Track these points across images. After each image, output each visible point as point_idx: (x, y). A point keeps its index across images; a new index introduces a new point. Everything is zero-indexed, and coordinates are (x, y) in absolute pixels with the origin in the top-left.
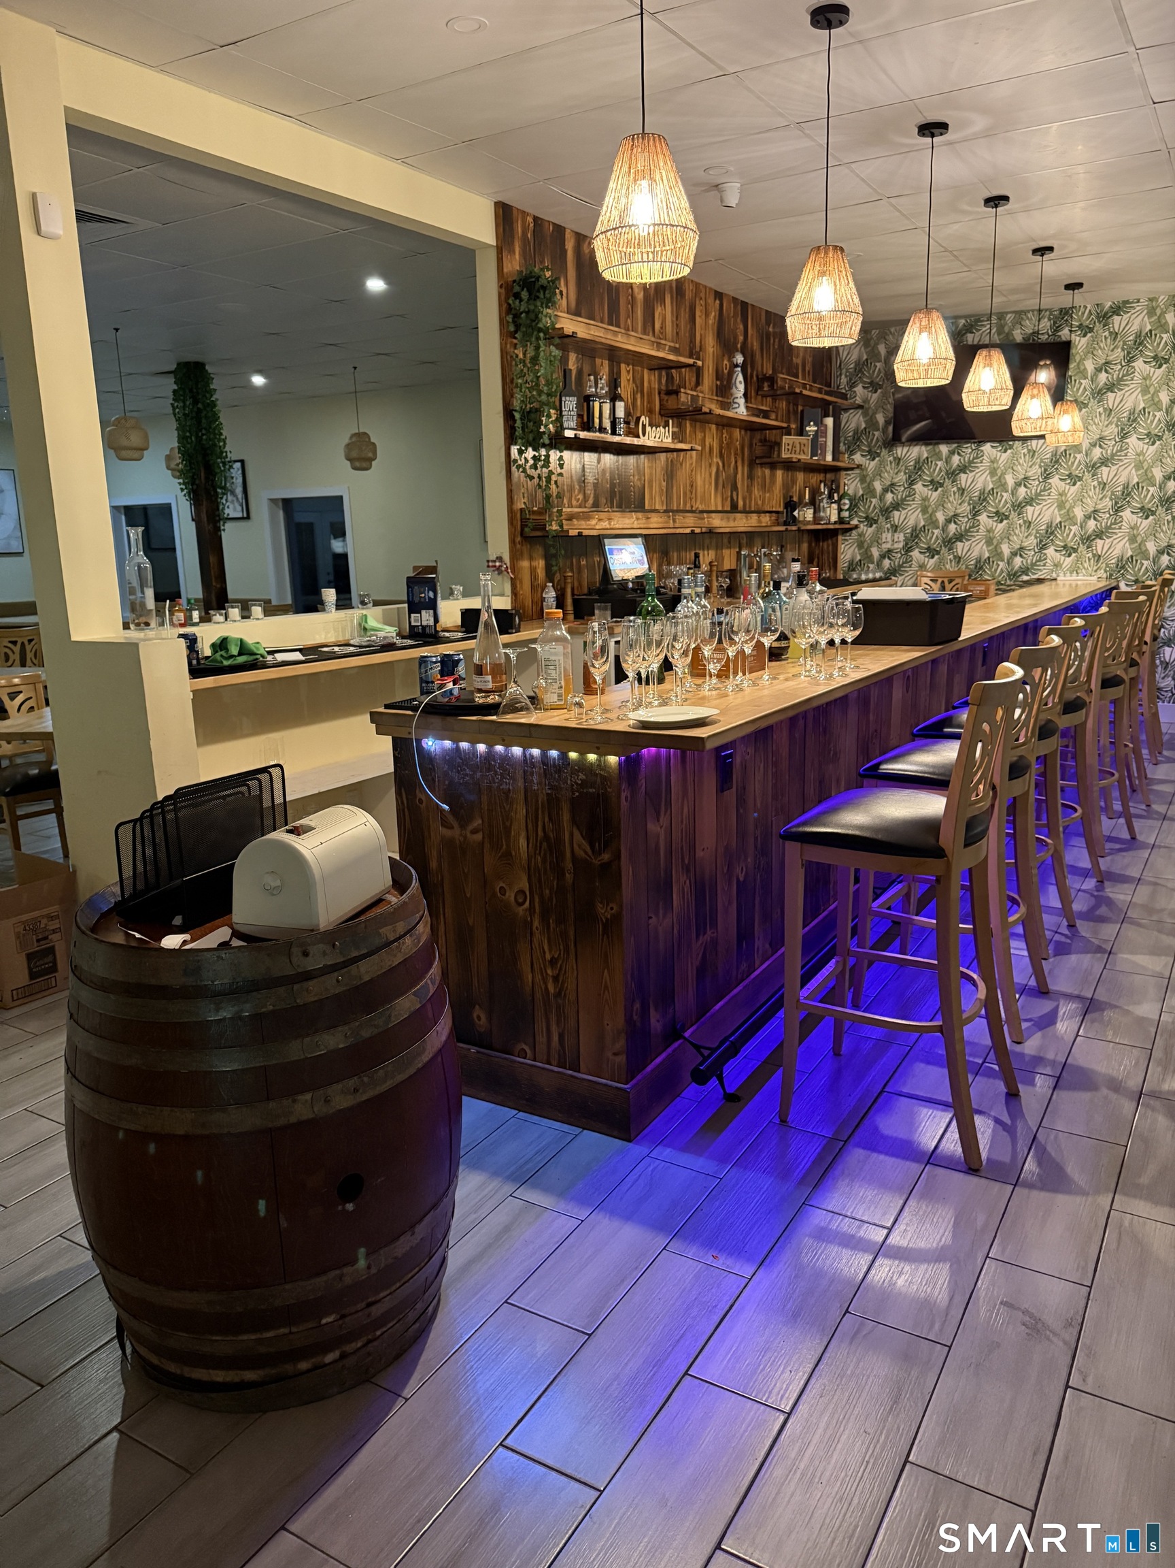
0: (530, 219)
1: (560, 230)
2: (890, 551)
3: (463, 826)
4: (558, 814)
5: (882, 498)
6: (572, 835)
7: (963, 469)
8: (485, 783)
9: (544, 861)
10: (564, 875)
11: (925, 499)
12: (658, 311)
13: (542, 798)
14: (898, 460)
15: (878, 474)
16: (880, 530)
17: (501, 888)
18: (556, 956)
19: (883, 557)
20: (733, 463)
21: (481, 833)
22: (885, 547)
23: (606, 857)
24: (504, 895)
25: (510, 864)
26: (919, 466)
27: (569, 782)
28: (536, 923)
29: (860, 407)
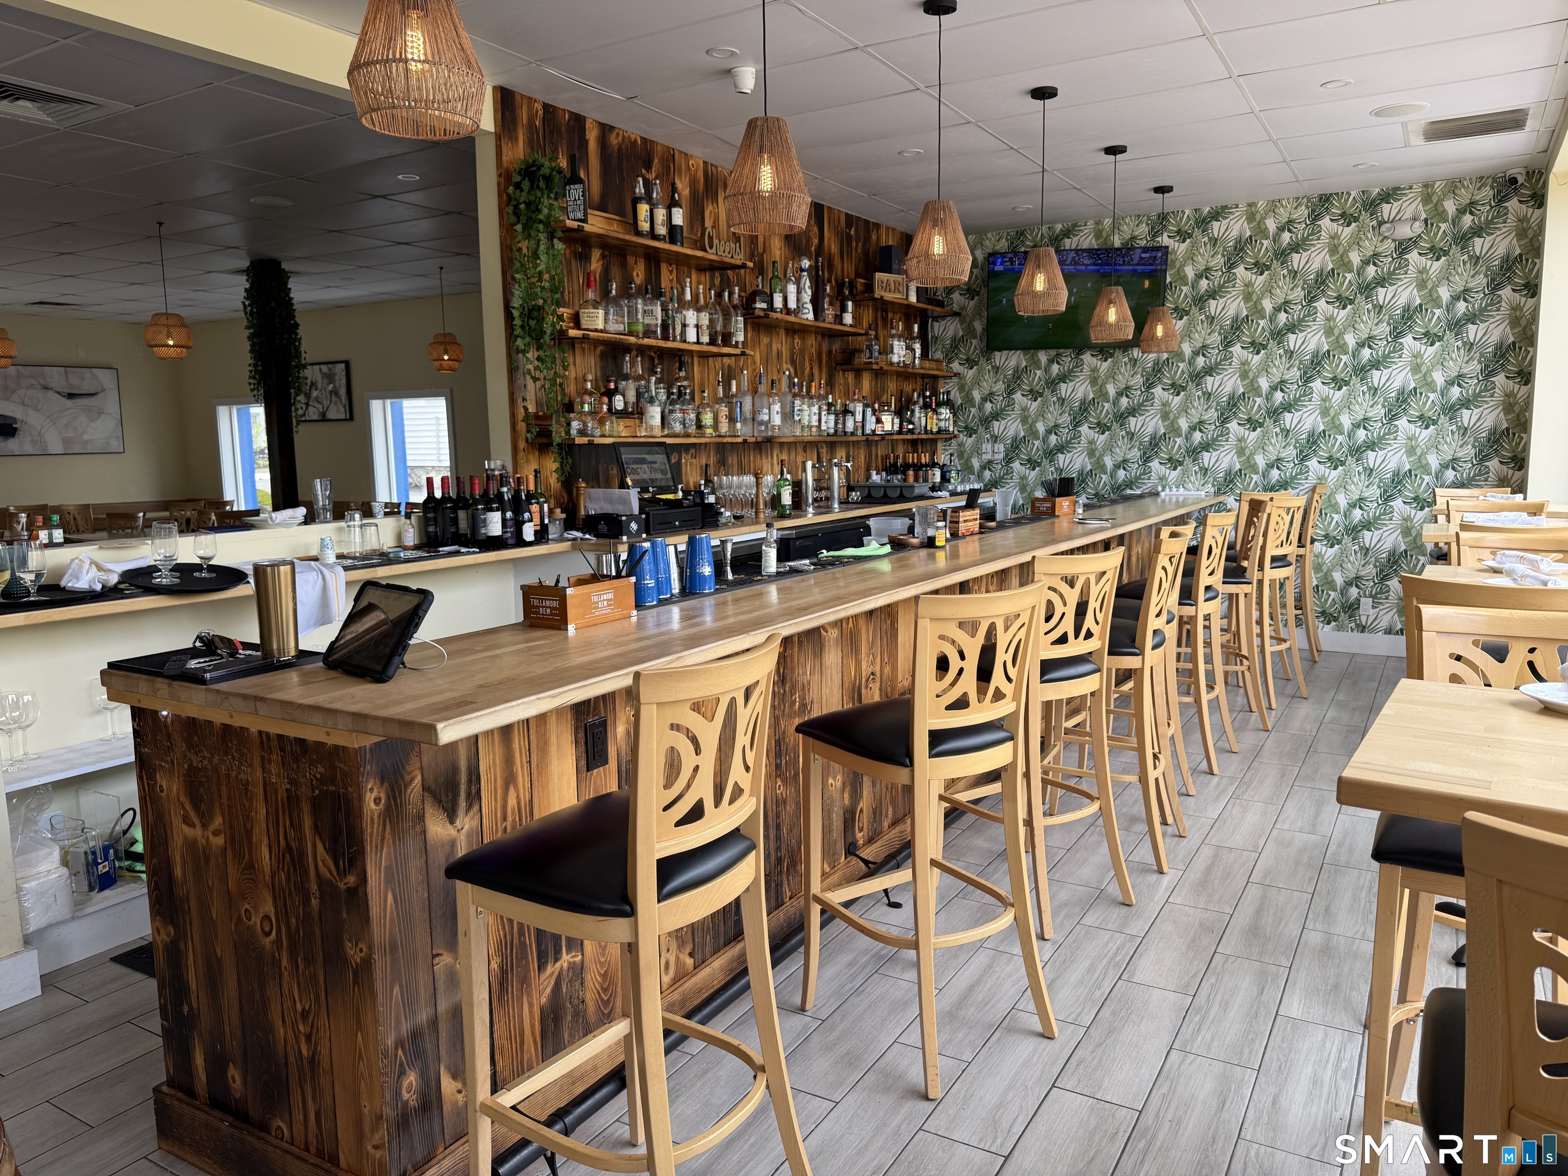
0: (538, 106)
1: (578, 121)
2: (990, 462)
3: (204, 826)
4: (299, 817)
5: (981, 408)
6: (314, 846)
7: (1063, 378)
8: (223, 770)
9: (288, 880)
10: (309, 900)
11: (1025, 409)
12: (709, 210)
13: (282, 795)
14: (996, 369)
15: (977, 383)
16: (979, 441)
17: (246, 910)
18: (307, 1008)
19: (983, 468)
20: (808, 369)
21: (223, 835)
22: (986, 457)
23: (351, 879)
24: (250, 920)
25: (253, 880)
26: (1018, 375)
27: (308, 775)
28: (284, 963)
29: (956, 314)
